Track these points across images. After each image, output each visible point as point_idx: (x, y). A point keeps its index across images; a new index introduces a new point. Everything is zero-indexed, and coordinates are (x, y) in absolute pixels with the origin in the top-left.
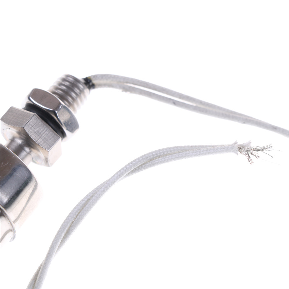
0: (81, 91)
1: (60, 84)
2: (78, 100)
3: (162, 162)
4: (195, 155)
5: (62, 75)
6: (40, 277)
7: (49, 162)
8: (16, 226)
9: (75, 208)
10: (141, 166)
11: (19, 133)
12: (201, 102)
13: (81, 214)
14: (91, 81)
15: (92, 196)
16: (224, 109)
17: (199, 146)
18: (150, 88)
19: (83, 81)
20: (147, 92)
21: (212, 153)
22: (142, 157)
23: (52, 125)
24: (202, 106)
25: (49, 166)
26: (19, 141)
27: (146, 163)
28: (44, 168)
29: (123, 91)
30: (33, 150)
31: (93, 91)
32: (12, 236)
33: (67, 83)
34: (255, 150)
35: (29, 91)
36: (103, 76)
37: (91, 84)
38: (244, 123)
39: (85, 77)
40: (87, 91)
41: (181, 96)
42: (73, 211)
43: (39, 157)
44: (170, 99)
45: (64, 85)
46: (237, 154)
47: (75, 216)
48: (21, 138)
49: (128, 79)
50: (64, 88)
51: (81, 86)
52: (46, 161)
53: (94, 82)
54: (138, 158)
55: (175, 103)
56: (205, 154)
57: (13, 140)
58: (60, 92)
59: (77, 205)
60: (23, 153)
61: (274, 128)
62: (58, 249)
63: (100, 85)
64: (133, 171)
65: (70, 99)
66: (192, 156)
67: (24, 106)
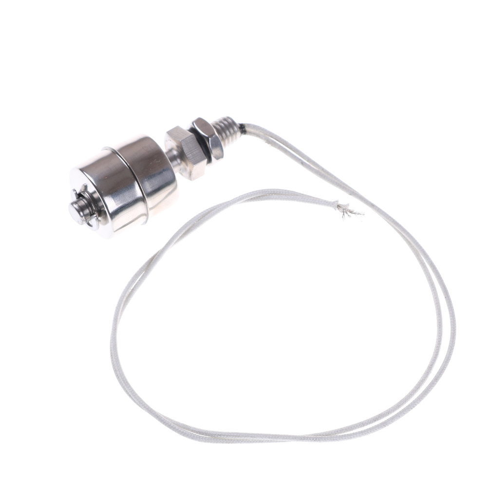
0: (235, 132)
1: (221, 122)
2: (230, 138)
3: (276, 199)
4: (303, 201)
5: (225, 116)
6: (157, 258)
7: (192, 175)
8: (151, 213)
9: (200, 214)
10: (259, 197)
11: (178, 147)
12: (323, 169)
13: (202, 219)
14: (244, 127)
15: (215, 209)
16: (339, 180)
17: (308, 196)
18: (287, 146)
19: (239, 126)
20: (285, 149)
21: (317, 203)
22: (262, 190)
23: (204, 149)
24: (323, 173)
25: (191, 180)
26: (175, 153)
27: (264, 196)
28: (186, 180)
29: (266, 142)
30: (183, 162)
31: (244, 136)
32: (145, 220)
33: (226, 123)
34: (351, 212)
35: (195, 118)
36: (254, 127)
37: (244, 129)
38: (350, 194)
39: (241, 123)
40: (239, 134)
41: (309, 160)
42: (197, 216)
43: (186, 169)
44: (300, 159)
45: (223, 123)
46: (335, 210)
47: (197, 220)
48: (177, 151)
49: (273, 134)
50: (223, 125)
51: (236, 129)
52: (190, 174)
53: (247, 129)
54: (259, 191)
55: (302, 163)
56: (311, 202)
57: (170, 150)
58: (218, 127)
59: (202, 212)
60: (175, 163)
61: (372, 206)
62: (176, 242)
63: (251, 133)
64: (252, 199)
65: (224, 135)
66: (300, 201)
67: (189, 128)
